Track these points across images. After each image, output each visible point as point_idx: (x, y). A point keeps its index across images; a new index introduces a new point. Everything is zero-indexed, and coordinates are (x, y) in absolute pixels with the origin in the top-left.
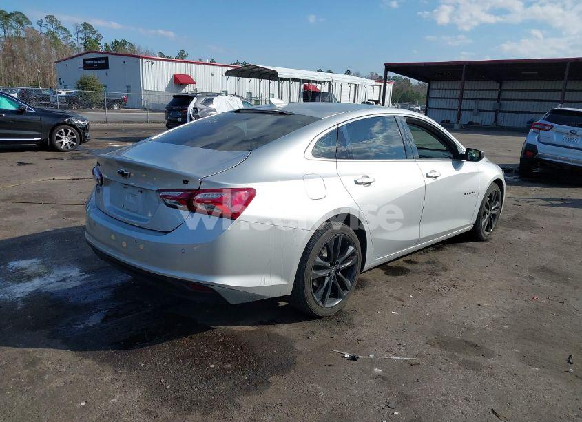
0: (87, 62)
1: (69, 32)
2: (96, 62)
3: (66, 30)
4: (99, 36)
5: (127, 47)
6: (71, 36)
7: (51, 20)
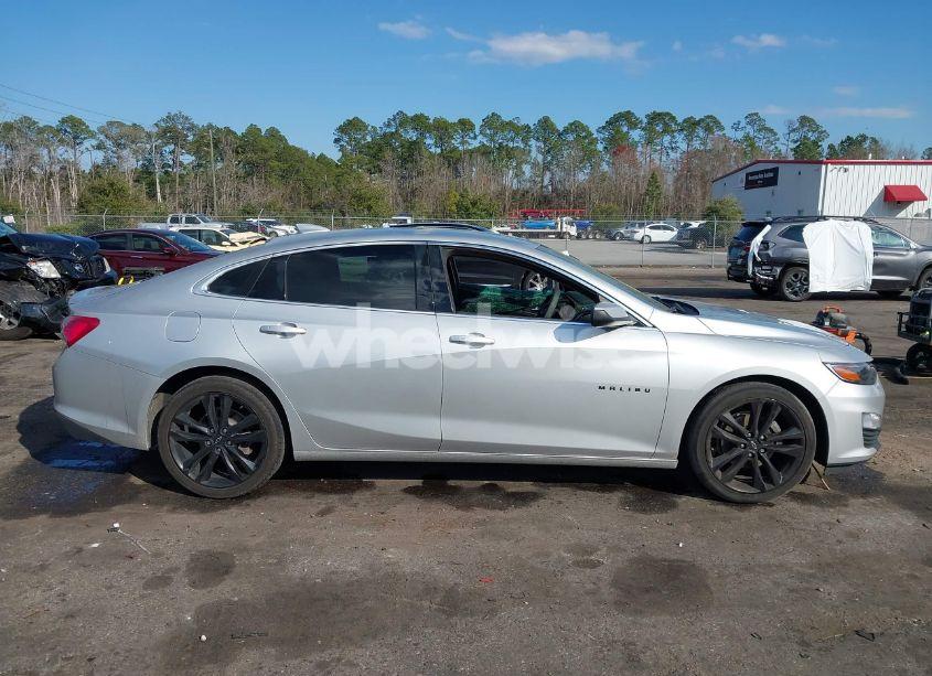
0: (750, 178)
1: (775, 134)
2: (761, 176)
3: (771, 131)
4: (823, 134)
5: (866, 146)
6: (778, 139)
7: (753, 119)
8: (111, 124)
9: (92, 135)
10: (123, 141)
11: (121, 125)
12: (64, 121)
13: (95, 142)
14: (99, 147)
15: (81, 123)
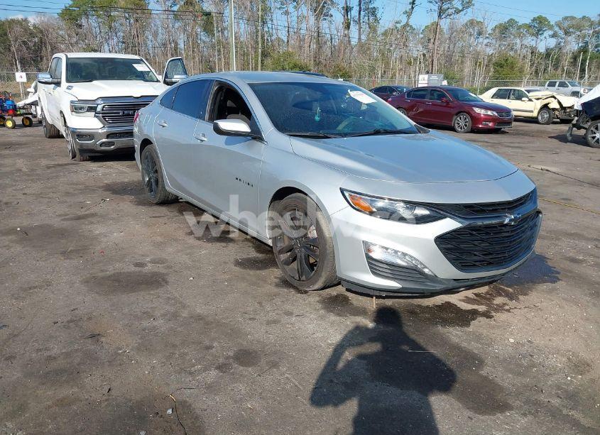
8: (566, 18)
9: (551, 27)
10: (571, 30)
11: (573, 18)
12: (534, 20)
13: (551, 33)
14: (554, 36)
15: (546, 19)
